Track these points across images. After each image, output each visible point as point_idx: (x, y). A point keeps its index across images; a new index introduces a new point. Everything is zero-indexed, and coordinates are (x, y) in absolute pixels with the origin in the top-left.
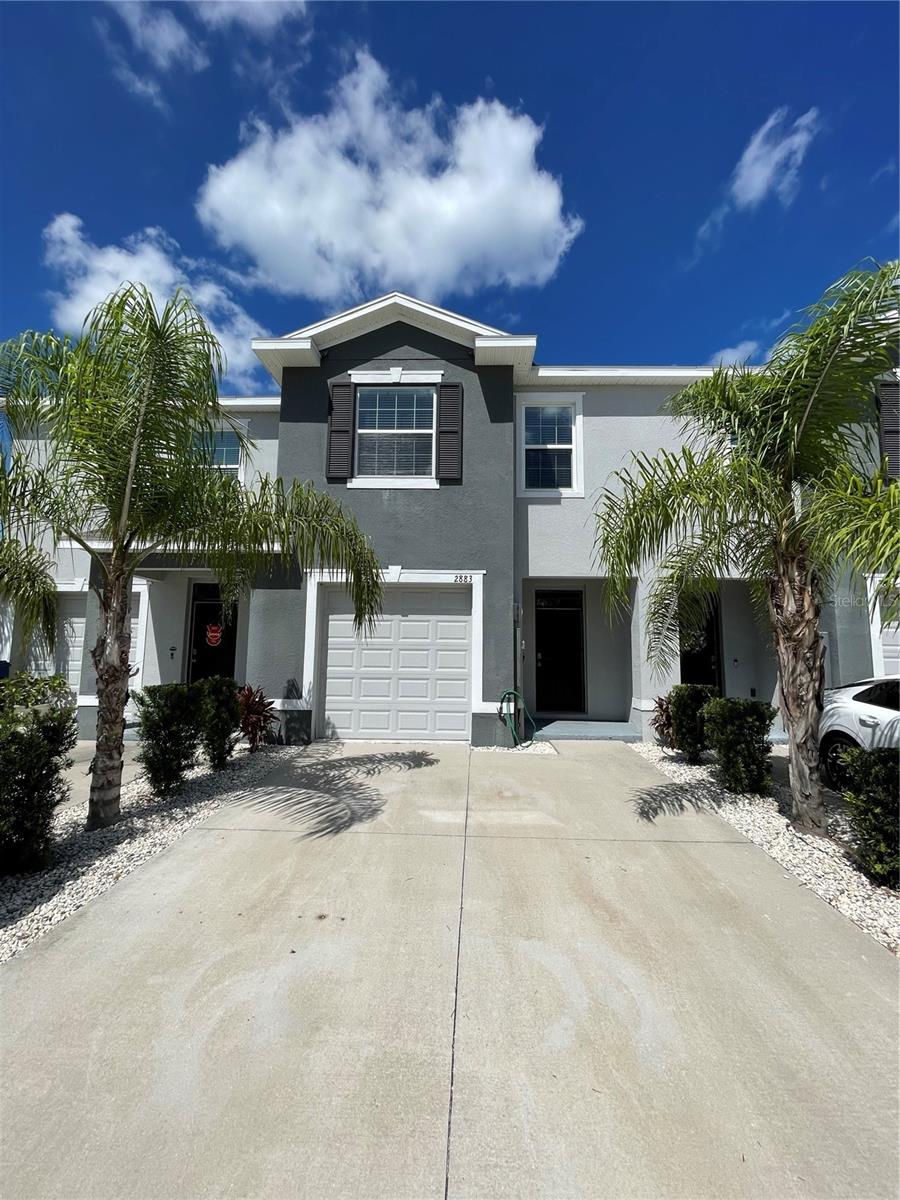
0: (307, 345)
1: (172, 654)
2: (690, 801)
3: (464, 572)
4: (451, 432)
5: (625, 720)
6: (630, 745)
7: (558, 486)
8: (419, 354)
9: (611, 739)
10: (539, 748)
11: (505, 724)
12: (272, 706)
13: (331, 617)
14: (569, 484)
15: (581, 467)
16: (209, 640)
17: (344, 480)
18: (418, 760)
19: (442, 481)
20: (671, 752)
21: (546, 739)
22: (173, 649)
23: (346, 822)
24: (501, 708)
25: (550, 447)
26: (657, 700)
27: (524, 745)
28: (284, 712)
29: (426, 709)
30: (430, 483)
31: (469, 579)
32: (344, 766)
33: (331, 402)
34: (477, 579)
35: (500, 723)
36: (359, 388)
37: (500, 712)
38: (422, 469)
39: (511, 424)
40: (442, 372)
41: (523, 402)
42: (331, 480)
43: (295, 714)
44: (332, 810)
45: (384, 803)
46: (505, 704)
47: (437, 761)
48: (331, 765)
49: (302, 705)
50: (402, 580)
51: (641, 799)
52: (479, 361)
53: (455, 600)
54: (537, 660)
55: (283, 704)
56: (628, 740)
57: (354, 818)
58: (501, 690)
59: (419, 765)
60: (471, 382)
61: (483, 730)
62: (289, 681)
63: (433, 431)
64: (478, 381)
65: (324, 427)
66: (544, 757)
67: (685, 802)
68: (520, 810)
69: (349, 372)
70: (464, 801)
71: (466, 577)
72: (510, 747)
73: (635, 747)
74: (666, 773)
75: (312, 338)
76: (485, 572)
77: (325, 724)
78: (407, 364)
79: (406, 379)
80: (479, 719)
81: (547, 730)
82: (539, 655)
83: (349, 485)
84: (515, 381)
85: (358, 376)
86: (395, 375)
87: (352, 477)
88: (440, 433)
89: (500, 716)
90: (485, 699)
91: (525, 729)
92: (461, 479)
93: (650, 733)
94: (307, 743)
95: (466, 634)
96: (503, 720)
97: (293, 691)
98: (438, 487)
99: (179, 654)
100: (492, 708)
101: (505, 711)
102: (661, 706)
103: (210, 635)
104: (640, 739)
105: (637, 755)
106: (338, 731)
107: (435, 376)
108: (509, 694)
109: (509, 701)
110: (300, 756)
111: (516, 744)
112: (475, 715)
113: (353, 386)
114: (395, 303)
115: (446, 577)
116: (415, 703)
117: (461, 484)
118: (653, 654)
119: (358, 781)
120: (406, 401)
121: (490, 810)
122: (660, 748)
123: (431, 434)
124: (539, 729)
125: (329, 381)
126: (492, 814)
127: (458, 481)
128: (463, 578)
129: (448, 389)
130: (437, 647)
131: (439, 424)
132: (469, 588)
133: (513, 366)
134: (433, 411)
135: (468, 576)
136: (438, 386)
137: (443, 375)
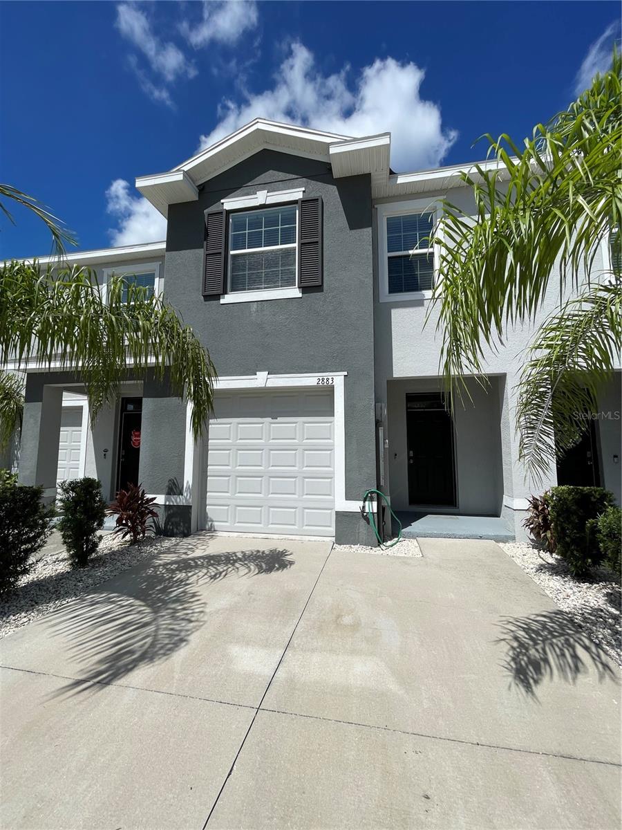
0: (180, 177)
1: (105, 455)
3: (326, 374)
4: (312, 245)
5: (497, 515)
6: (501, 545)
7: (421, 290)
8: (282, 175)
9: (481, 538)
10: (405, 548)
11: (368, 523)
12: (154, 502)
13: (211, 421)
14: (430, 287)
16: (134, 443)
17: (217, 297)
18: (273, 561)
19: (304, 289)
20: (551, 559)
21: (413, 536)
22: (106, 451)
23: (134, 660)
24: (364, 507)
25: (411, 252)
26: (531, 499)
27: (389, 543)
28: (167, 507)
29: (296, 505)
30: (294, 292)
31: (330, 382)
33: (206, 230)
34: (338, 380)
35: (363, 522)
36: (231, 215)
37: (363, 511)
38: (289, 283)
39: (369, 230)
40: (303, 189)
41: (386, 212)
42: (208, 298)
43: (175, 509)
44: (133, 637)
45: (197, 629)
46: (367, 503)
47: (291, 563)
48: (187, 565)
49: (180, 500)
50: (269, 385)
52: (337, 173)
53: (318, 402)
54: (409, 458)
55: (166, 500)
56: (498, 539)
57: (148, 656)
58: (363, 489)
59: (270, 569)
60: (330, 195)
61: (346, 527)
62: (170, 480)
63: (296, 245)
64: (337, 193)
65: (200, 253)
66: (404, 561)
68: (354, 652)
69: (222, 201)
70: (289, 630)
71: (328, 380)
72: (374, 546)
73: (507, 548)
74: (548, 592)
75: (186, 174)
76: (346, 373)
77: (204, 517)
78: (271, 186)
79: (270, 201)
80: (342, 517)
81: (417, 526)
82: (411, 452)
83: (222, 301)
84: (375, 193)
85: (230, 204)
86: (262, 197)
87: (225, 293)
88: (302, 245)
89: (363, 515)
90: (348, 498)
91: (390, 527)
92: (322, 285)
93: (525, 535)
94: (186, 534)
95: (331, 431)
96: (366, 519)
97: (174, 488)
98: (300, 295)
99: (110, 454)
100: (355, 506)
101: (367, 510)
102: (536, 507)
103: (133, 439)
104: (513, 539)
105: (510, 561)
106: (215, 524)
107: (296, 194)
108: (372, 493)
109: (372, 500)
111: (379, 544)
112: (337, 513)
113: (224, 213)
114: (258, 129)
115: (309, 380)
116: (285, 500)
117: (322, 291)
118: (526, 452)
119: (194, 590)
120: (272, 222)
121: (313, 650)
122: (536, 551)
123: (294, 248)
124: (408, 524)
125: (204, 211)
126: (316, 658)
127: (319, 288)
128: (325, 381)
129: (309, 205)
130: (304, 447)
131: (301, 238)
132: (330, 390)
133: (370, 174)
134: (296, 227)
135: (330, 378)
136: (300, 203)
137: (304, 192)
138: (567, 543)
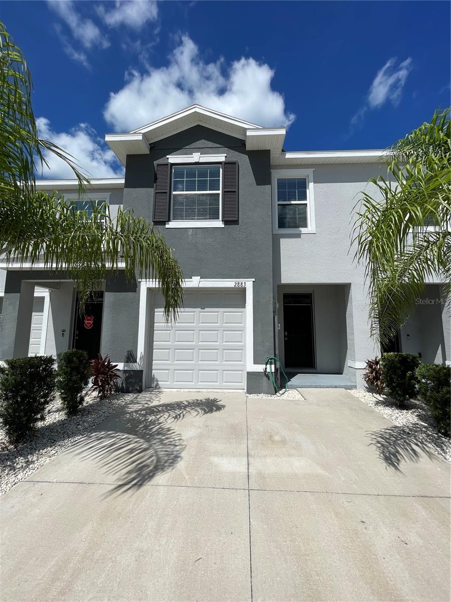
0: (140, 138)
1: (63, 334)
2: (417, 445)
3: (241, 280)
4: (231, 193)
5: (340, 373)
6: (348, 390)
7: (298, 227)
8: (211, 144)
9: (336, 387)
10: (290, 395)
11: (269, 379)
12: (116, 368)
13: (156, 310)
14: (305, 226)
15: (313, 214)
16: (86, 325)
17: (164, 223)
18: (211, 406)
19: (226, 222)
20: (381, 398)
21: (294, 387)
22: (64, 331)
23: (151, 471)
24: (266, 369)
25: (293, 202)
26: (367, 362)
27: (281, 392)
28: (125, 371)
29: (217, 369)
30: (219, 224)
31: (244, 285)
32: (159, 411)
33: (156, 175)
34: (249, 284)
35: (265, 378)
36: (173, 167)
37: (265, 371)
38: (215, 217)
39: (269, 186)
40: (226, 155)
41: (277, 175)
42: (156, 223)
43: (132, 373)
44: (142, 457)
45: (183, 449)
46: (268, 366)
47: (224, 406)
48: (152, 411)
49: (136, 366)
50: (201, 286)
51: (378, 442)
52: (248, 148)
53: (235, 298)
54: (285, 336)
55: (124, 367)
56: (347, 388)
57: (159, 467)
58: (265, 357)
59: (211, 411)
60: (244, 162)
61: (254, 383)
62: (128, 352)
63: (220, 192)
64: (248, 160)
65: (151, 191)
66: (296, 402)
67: (414, 447)
68: (290, 455)
69: (167, 156)
70: (245, 445)
71: (242, 284)
72: (272, 394)
73: (352, 392)
74: (385, 416)
75: (144, 134)
76: (254, 280)
77: (151, 379)
78: (203, 151)
79: (202, 160)
80: (250, 375)
81: (295, 380)
82: (286, 332)
83: (167, 226)
84: (273, 162)
85: (173, 159)
86: (196, 157)
87: (169, 221)
88: (224, 192)
89: (265, 374)
90: (255, 363)
91: (281, 381)
92: (238, 221)
93: (362, 383)
94: (140, 391)
95: (242, 320)
96: (268, 376)
97: (131, 358)
98: (223, 226)
99: (67, 334)
100: (260, 368)
101: (268, 370)
102: (370, 367)
103: (86, 322)
104: (355, 387)
105: (357, 400)
106: (160, 383)
107: (221, 158)
108: (271, 359)
109: (271, 364)
110: (132, 402)
111: (276, 392)
112: (248, 373)
113: (169, 165)
114: (196, 112)
115: (229, 283)
116: (209, 365)
117: (238, 224)
118: (374, 332)
119: (167, 426)
120: (203, 174)
121: (265, 456)
122: (371, 394)
123: (219, 194)
124: (289, 380)
125: (155, 162)
126: (268, 460)
127: (236, 222)
128: (240, 284)
129: (229, 165)
130: (223, 329)
131: (224, 187)
132: (244, 290)
133: (270, 150)
134: (219, 180)
135: (243, 282)
136: (223, 164)
137: (226, 157)
138: (393, 387)
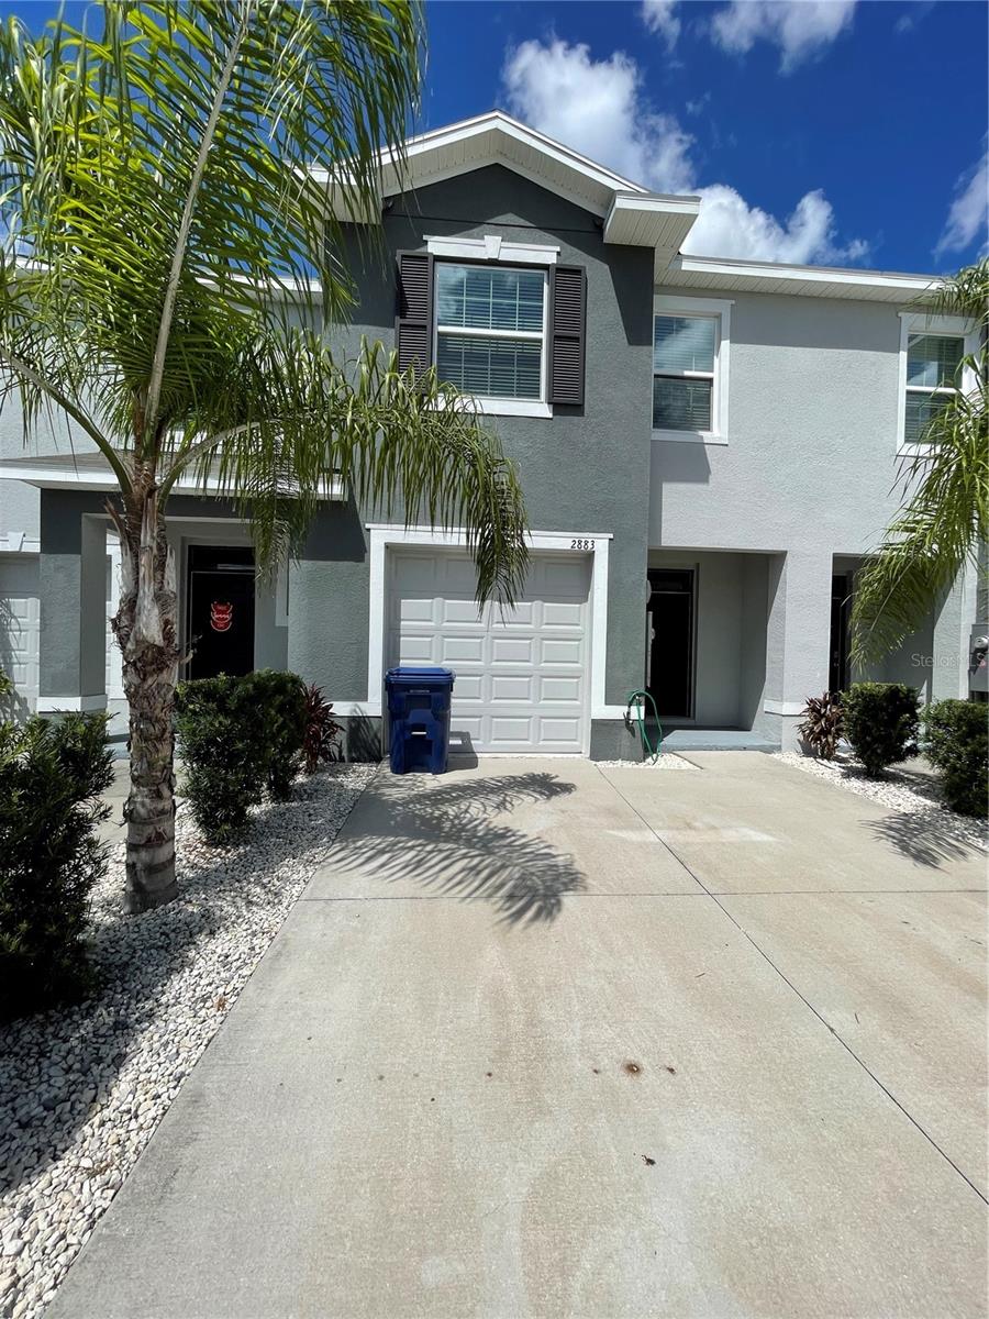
3: (586, 535)
4: (568, 339)
5: (744, 728)
7: (695, 429)
9: (744, 749)
10: (668, 762)
11: (634, 736)
12: (332, 711)
14: (708, 428)
15: (725, 403)
16: (216, 624)
18: (547, 785)
19: (559, 407)
21: (671, 750)
24: (629, 713)
25: (685, 373)
26: (807, 702)
27: (651, 758)
28: (347, 719)
29: (529, 714)
30: (540, 409)
31: (590, 546)
33: (399, 281)
34: (601, 545)
35: (626, 732)
36: (439, 264)
37: (627, 719)
38: (531, 392)
40: (558, 249)
46: (634, 708)
47: (572, 786)
49: (368, 709)
56: (769, 750)
58: (627, 691)
60: (598, 270)
61: (604, 740)
63: (543, 335)
64: (607, 267)
66: (691, 773)
69: (425, 238)
71: (580, 542)
72: (637, 761)
73: (776, 756)
76: (611, 536)
78: (509, 232)
79: (506, 256)
80: (599, 726)
81: (670, 740)
85: (438, 245)
86: (491, 247)
88: (555, 338)
89: (627, 723)
90: (608, 702)
91: (651, 741)
92: (582, 405)
93: (792, 741)
94: (378, 759)
95: (586, 621)
96: (630, 728)
98: (550, 416)
100: (617, 712)
101: (634, 716)
103: (215, 616)
104: (779, 748)
105: (790, 768)
107: (546, 253)
108: (639, 695)
109: (638, 704)
111: (644, 758)
112: (594, 722)
113: (431, 259)
114: (497, 129)
115: (562, 541)
116: (508, 706)
117: (582, 414)
120: (505, 290)
122: (812, 759)
123: (540, 341)
124: (663, 738)
125: (398, 251)
127: (578, 409)
128: (583, 544)
129: (564, 274)
130: (542, 636)
131: (553, 325)
132: (589, 557)
133: (653, 249)
134: (542, 307)
135: (590, 540)
136: (552, 270)
137: (558, 253)
